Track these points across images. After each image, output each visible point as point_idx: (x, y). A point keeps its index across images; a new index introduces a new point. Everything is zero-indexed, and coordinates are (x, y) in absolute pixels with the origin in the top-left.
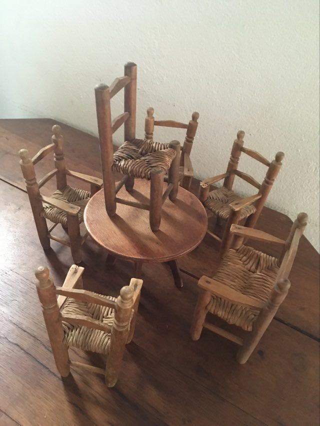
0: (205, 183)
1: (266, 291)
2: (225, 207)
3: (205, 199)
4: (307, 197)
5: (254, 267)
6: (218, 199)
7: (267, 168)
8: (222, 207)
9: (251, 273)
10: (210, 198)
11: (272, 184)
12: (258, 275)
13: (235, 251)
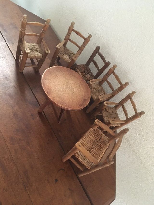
0: (107, 103)
1: (100, 153)
2: (109, 117)
3: (103, 109)
4: (129, 126)
5: (98, 140)
6: (108, 111)
7: (135, 114)
8: (107, 116)
9: (96, 142)
10: (105, 109)
11: (132, 121)
12: (99, 144)
13: (93, 130)
